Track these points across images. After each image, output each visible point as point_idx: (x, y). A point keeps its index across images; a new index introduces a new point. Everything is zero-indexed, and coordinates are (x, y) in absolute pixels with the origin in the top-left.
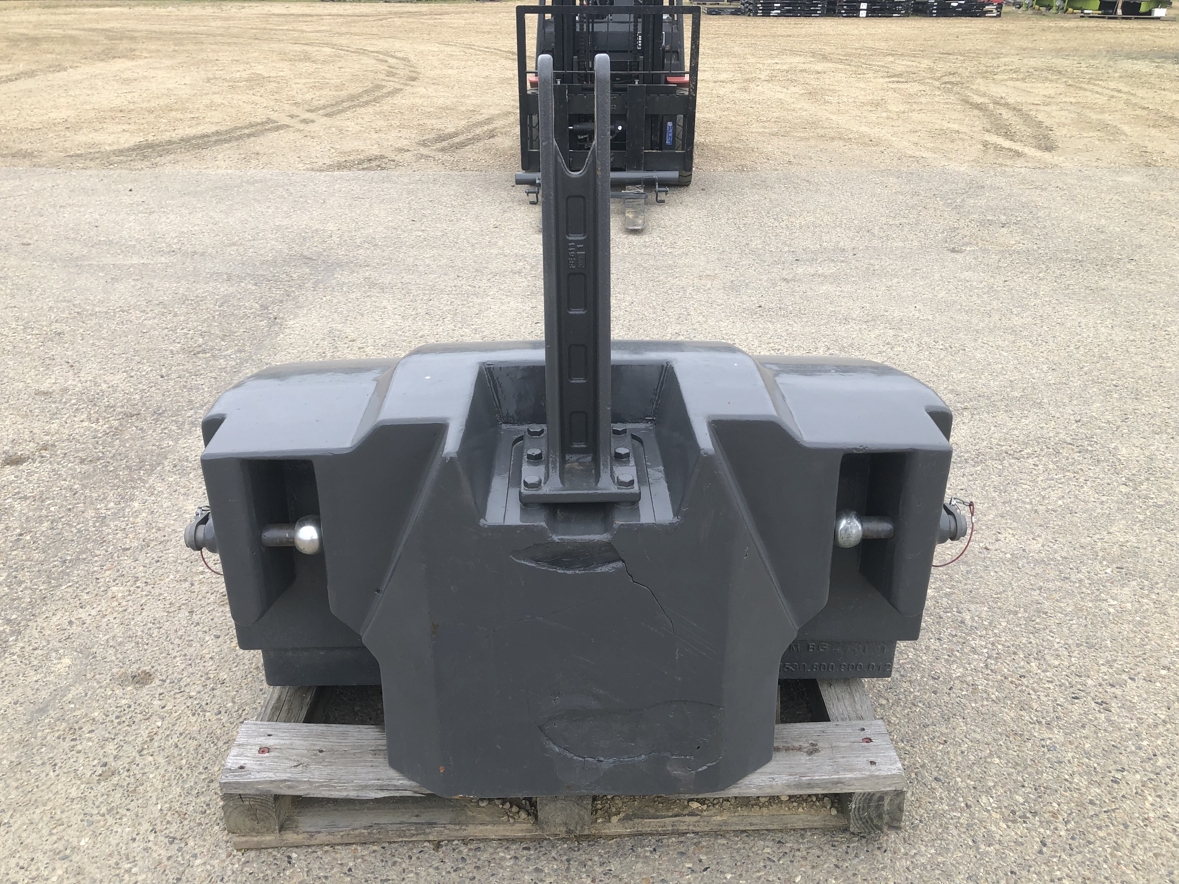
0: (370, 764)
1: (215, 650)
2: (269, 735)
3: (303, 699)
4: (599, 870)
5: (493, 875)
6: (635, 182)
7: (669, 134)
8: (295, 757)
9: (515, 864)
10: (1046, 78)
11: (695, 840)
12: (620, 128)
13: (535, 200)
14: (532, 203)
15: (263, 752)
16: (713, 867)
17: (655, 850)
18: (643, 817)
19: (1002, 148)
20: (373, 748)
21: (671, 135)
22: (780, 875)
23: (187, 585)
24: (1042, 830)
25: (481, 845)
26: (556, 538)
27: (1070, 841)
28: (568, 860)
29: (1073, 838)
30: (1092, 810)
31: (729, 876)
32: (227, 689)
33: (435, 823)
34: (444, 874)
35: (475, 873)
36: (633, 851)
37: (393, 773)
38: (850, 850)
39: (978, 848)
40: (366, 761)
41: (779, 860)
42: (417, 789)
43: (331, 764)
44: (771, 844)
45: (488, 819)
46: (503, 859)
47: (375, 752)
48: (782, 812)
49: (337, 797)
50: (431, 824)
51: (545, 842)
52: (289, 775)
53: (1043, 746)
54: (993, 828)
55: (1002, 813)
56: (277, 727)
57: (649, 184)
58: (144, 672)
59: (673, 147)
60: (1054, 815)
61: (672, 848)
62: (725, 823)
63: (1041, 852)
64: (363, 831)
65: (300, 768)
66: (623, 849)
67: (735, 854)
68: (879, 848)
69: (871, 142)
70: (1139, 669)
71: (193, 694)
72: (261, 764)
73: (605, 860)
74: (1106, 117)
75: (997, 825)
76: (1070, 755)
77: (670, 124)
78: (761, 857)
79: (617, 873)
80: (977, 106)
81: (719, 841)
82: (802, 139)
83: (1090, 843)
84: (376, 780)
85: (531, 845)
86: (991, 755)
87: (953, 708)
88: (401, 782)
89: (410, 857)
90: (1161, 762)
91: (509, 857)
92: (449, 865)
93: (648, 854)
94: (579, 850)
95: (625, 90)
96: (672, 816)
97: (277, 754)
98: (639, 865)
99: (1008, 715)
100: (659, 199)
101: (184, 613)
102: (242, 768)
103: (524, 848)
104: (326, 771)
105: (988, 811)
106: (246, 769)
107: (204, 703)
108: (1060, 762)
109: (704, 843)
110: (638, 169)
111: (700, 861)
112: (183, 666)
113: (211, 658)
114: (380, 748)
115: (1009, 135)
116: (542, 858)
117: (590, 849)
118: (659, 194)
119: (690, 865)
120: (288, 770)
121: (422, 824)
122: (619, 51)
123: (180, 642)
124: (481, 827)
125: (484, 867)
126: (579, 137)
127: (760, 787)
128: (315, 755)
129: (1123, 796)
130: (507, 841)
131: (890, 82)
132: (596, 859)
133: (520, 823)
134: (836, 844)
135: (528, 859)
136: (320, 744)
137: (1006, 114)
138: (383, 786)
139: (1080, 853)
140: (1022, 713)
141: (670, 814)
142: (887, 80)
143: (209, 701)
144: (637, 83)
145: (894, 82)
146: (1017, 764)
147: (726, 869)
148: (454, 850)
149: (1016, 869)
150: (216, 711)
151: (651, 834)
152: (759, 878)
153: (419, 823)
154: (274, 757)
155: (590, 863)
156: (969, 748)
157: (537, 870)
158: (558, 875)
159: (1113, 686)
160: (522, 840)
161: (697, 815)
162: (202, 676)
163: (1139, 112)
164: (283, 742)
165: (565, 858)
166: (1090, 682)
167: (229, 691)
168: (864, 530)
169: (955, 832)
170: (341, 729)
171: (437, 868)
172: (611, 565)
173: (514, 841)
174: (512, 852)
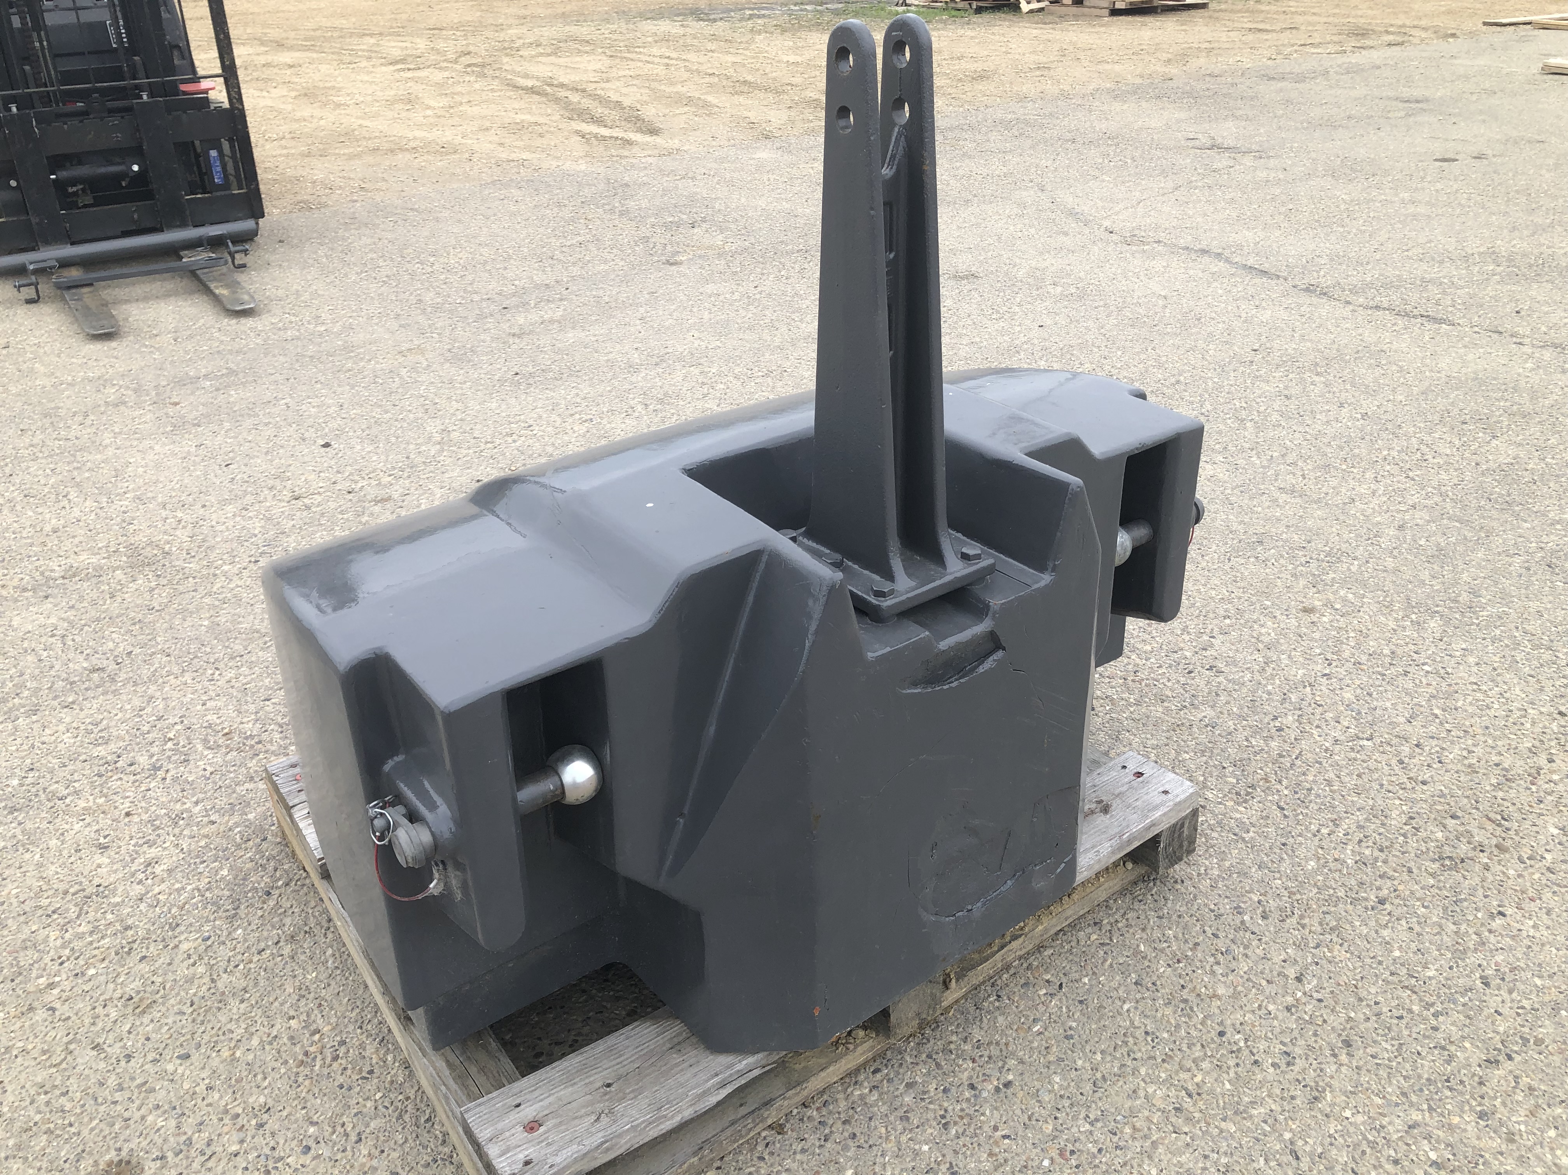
0: (686, 1064)
1: (203, 1075)
2: (518, 1106)
3: (485, 1047)
4: (967, 1047)
5: (871, 1119)
6: (193, 245)
7: (217, 169)
8: (583, 1111)
9: (881, 1094)
10: (579, 51)
11: (1025, 965)
12: (136, 168)
13: (34, 296)
14: (29, 302)
15: (532, 1129)
16: (1064, 980)
17: (999, 996)
18: (973, 967)
19: (604, 138)
20: (668, 1046)
21: (219, 169)
22: (1125, 953)
23: (41, 1015)
24: (1270, 798)
25: (825, 1097)
26: (944, 645)
27: (1297, 796)
28: (929, 1056)
29: (1296, 793)
30: (1287, 762)
31: (1086, 980)
32: (285, 1113)
33: (771, 1100)
34: (817, 1151)
35: (849, 1129)
36: (981, 1009)
37: (724, 1059)
38: (1156, 897)
39: (1243, 839)
40: (677, 1065)
41: (1111, 940)
42: (764, 1062)
43: (638, 1092)
44: (1090, 930)
45: (823, 1061)
46: (862, 1097)
47: (676, 1047)
48: (1088, 890)
49: (670, 1128)
50: (767, 1103)
51: (889, 1053)
52: (601, 1134)
53: (1206, 726)
54: (1238, 816)
55: (1232, 799)
56: (515, 1091)
57: (216, 243)
58: (110, 1164)
59: (226, 186)
60: (1267, 780)
61: (1012, 985)
62: (1046, 930)
63: (1285, 816)
64: (692, 1161)
65: (604, 1120)
66: (968, 1013)
67: (1071, 957)
68: (1176, 882)
69: (445, 150)
70: (1210, 627)
71: (235, 1148)
72: (548, 1144)
73: (965, 1034)
74: (679, 88)
75: (1237, 811)
76: (1231, 723)
77: (213, 153)
78: (1094, 947)
79: (987, 1040)
80: (532, 90)
81: (1046, 953)
82: (351, 157)
83: (1310, 790)
84: (713, 1077)
85: (876, 1065)
86: (1178, 753)
87: (1112, 726)
88: (744, 1062)
89: (761, 1158)
90: (1294, 698)
91: (867, 1090)
92: (813, 1139)
93: (997, 1004)
94: (928, 1041)
95: (129, 109)
96: (999, 950)
97: (554, 1121)
98: (1001, 1019)
99: (1158, 711)
100: (236, 263)
101: (85, 1056)
102: (527, 1163)
103: (874, 1072)
104: (643, 1102)
105: (1220, 803)
106: (535, 1161)
107: (267, 1151)
108: (1230, 734)
109: (1035, 963)
110: (183, 225)
111: (1048, 981)
112: (173, 1123)
113: (209, 1088)
114: (676, 1040)
115: (599, 121)
116: (901, 1071)
117: (938, 1033)
118: (237, 256)
119: (1044, 991)
120: (593, 1130)
121: (759, 1109)
122: (69, 55)
123: (127, 1094)
124: (823, 1074)
125: (853, 1117)
126: (70, 190)
127: (1090, 867)
128: (606, 1094)
129: (1296, 739)
130: (851, 1076)
131: (399, 70)
132: (954, 1038)
133: (862, 1043)
134: (1140, 898)
135: (890, 1081)
136: (598, 1079)
137: (575, 98)
138: (724, 1080)
139: (1311, 802)
140: (1166, 704)
141: (996, 949)
142: (392, 68)
143: (272, 1144)
144: (145, 97)
145: (404, 70)
146: (1203, 751)
147: (1076, 976)
148: (801, 1120)
149: (1283, 841)
150: (299, 1150)
151: (984, 982)
152: (1111, 966)
153: (753, 1112)
154: (555, 1126)
155: (952, 1046)
156: (1157, 756)
157: (909, 1086)
158: (935, 1077)
159: (1206, 650)
160: (864, 1065)
161: (1021, 936)
162: (221, 1119)
163: (708, 79)
164: (546, 1102)
165: (924, 1056)
166: (1188, 654)
167: (290, 1114)
168: (1133, 540)
169: (1215, 835)
170: (601, 1048)
171: (803, 1151)
172: (991, 658)
173: (857, 1071)
174: (866, 1084)
